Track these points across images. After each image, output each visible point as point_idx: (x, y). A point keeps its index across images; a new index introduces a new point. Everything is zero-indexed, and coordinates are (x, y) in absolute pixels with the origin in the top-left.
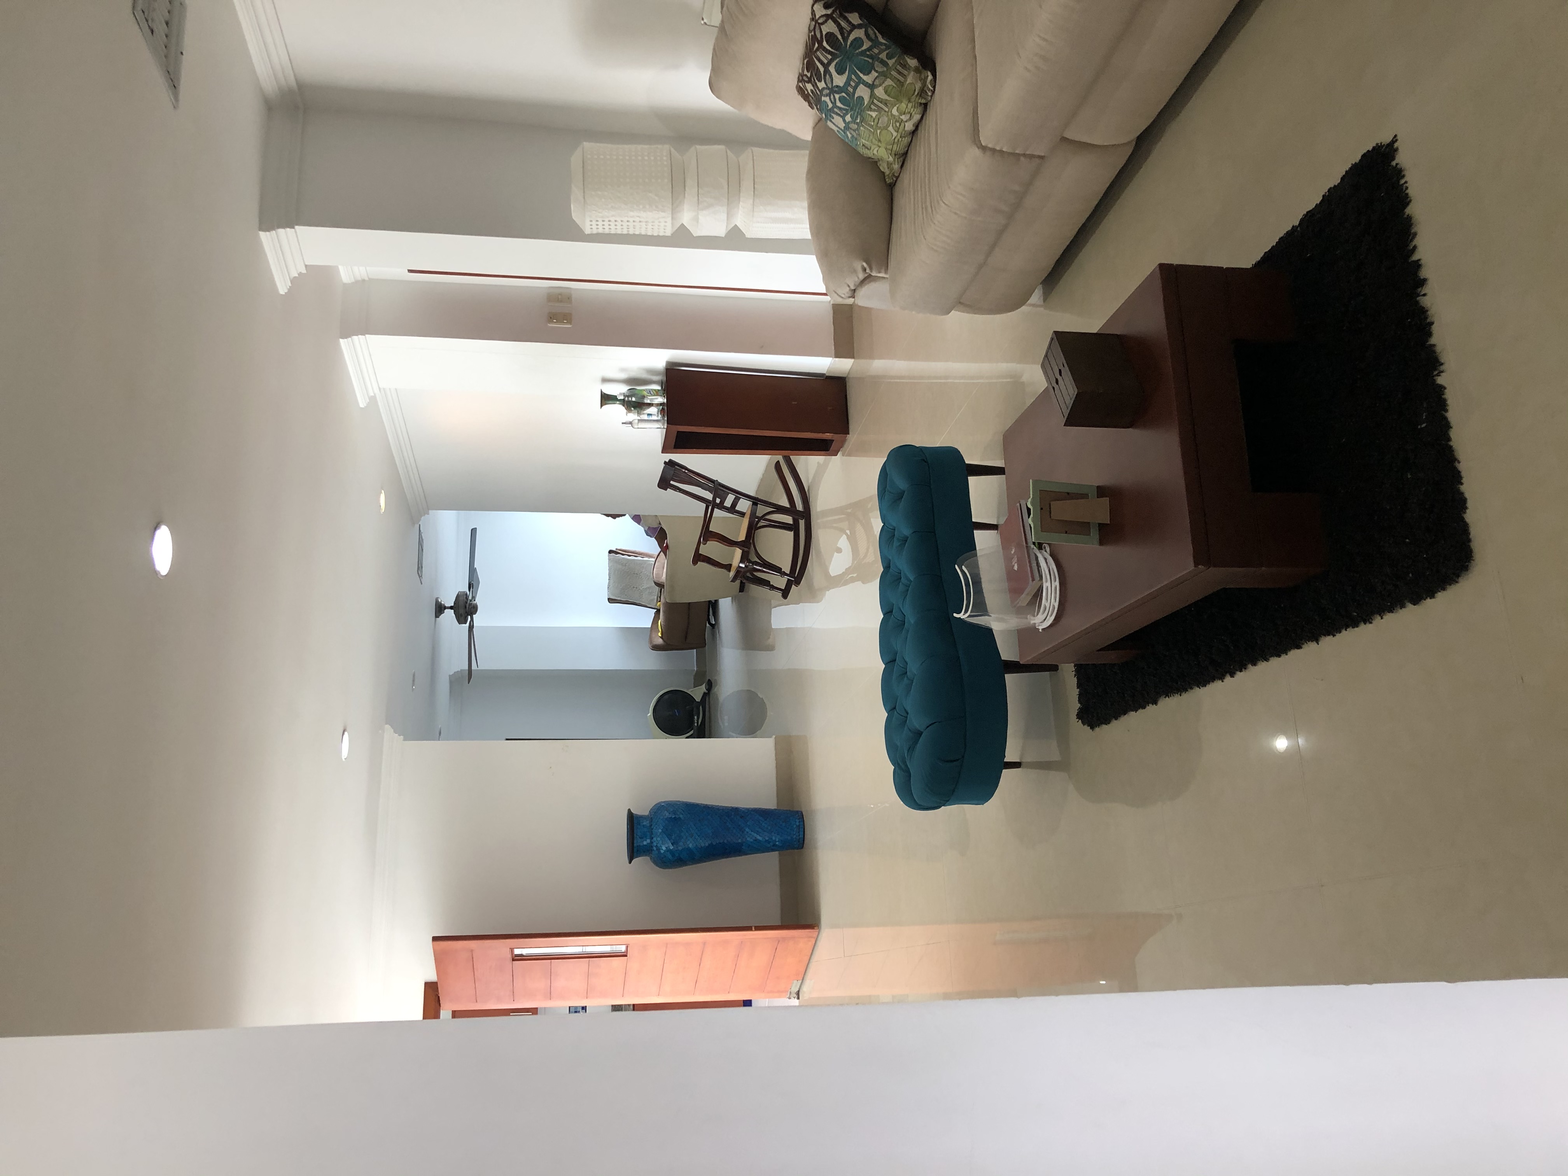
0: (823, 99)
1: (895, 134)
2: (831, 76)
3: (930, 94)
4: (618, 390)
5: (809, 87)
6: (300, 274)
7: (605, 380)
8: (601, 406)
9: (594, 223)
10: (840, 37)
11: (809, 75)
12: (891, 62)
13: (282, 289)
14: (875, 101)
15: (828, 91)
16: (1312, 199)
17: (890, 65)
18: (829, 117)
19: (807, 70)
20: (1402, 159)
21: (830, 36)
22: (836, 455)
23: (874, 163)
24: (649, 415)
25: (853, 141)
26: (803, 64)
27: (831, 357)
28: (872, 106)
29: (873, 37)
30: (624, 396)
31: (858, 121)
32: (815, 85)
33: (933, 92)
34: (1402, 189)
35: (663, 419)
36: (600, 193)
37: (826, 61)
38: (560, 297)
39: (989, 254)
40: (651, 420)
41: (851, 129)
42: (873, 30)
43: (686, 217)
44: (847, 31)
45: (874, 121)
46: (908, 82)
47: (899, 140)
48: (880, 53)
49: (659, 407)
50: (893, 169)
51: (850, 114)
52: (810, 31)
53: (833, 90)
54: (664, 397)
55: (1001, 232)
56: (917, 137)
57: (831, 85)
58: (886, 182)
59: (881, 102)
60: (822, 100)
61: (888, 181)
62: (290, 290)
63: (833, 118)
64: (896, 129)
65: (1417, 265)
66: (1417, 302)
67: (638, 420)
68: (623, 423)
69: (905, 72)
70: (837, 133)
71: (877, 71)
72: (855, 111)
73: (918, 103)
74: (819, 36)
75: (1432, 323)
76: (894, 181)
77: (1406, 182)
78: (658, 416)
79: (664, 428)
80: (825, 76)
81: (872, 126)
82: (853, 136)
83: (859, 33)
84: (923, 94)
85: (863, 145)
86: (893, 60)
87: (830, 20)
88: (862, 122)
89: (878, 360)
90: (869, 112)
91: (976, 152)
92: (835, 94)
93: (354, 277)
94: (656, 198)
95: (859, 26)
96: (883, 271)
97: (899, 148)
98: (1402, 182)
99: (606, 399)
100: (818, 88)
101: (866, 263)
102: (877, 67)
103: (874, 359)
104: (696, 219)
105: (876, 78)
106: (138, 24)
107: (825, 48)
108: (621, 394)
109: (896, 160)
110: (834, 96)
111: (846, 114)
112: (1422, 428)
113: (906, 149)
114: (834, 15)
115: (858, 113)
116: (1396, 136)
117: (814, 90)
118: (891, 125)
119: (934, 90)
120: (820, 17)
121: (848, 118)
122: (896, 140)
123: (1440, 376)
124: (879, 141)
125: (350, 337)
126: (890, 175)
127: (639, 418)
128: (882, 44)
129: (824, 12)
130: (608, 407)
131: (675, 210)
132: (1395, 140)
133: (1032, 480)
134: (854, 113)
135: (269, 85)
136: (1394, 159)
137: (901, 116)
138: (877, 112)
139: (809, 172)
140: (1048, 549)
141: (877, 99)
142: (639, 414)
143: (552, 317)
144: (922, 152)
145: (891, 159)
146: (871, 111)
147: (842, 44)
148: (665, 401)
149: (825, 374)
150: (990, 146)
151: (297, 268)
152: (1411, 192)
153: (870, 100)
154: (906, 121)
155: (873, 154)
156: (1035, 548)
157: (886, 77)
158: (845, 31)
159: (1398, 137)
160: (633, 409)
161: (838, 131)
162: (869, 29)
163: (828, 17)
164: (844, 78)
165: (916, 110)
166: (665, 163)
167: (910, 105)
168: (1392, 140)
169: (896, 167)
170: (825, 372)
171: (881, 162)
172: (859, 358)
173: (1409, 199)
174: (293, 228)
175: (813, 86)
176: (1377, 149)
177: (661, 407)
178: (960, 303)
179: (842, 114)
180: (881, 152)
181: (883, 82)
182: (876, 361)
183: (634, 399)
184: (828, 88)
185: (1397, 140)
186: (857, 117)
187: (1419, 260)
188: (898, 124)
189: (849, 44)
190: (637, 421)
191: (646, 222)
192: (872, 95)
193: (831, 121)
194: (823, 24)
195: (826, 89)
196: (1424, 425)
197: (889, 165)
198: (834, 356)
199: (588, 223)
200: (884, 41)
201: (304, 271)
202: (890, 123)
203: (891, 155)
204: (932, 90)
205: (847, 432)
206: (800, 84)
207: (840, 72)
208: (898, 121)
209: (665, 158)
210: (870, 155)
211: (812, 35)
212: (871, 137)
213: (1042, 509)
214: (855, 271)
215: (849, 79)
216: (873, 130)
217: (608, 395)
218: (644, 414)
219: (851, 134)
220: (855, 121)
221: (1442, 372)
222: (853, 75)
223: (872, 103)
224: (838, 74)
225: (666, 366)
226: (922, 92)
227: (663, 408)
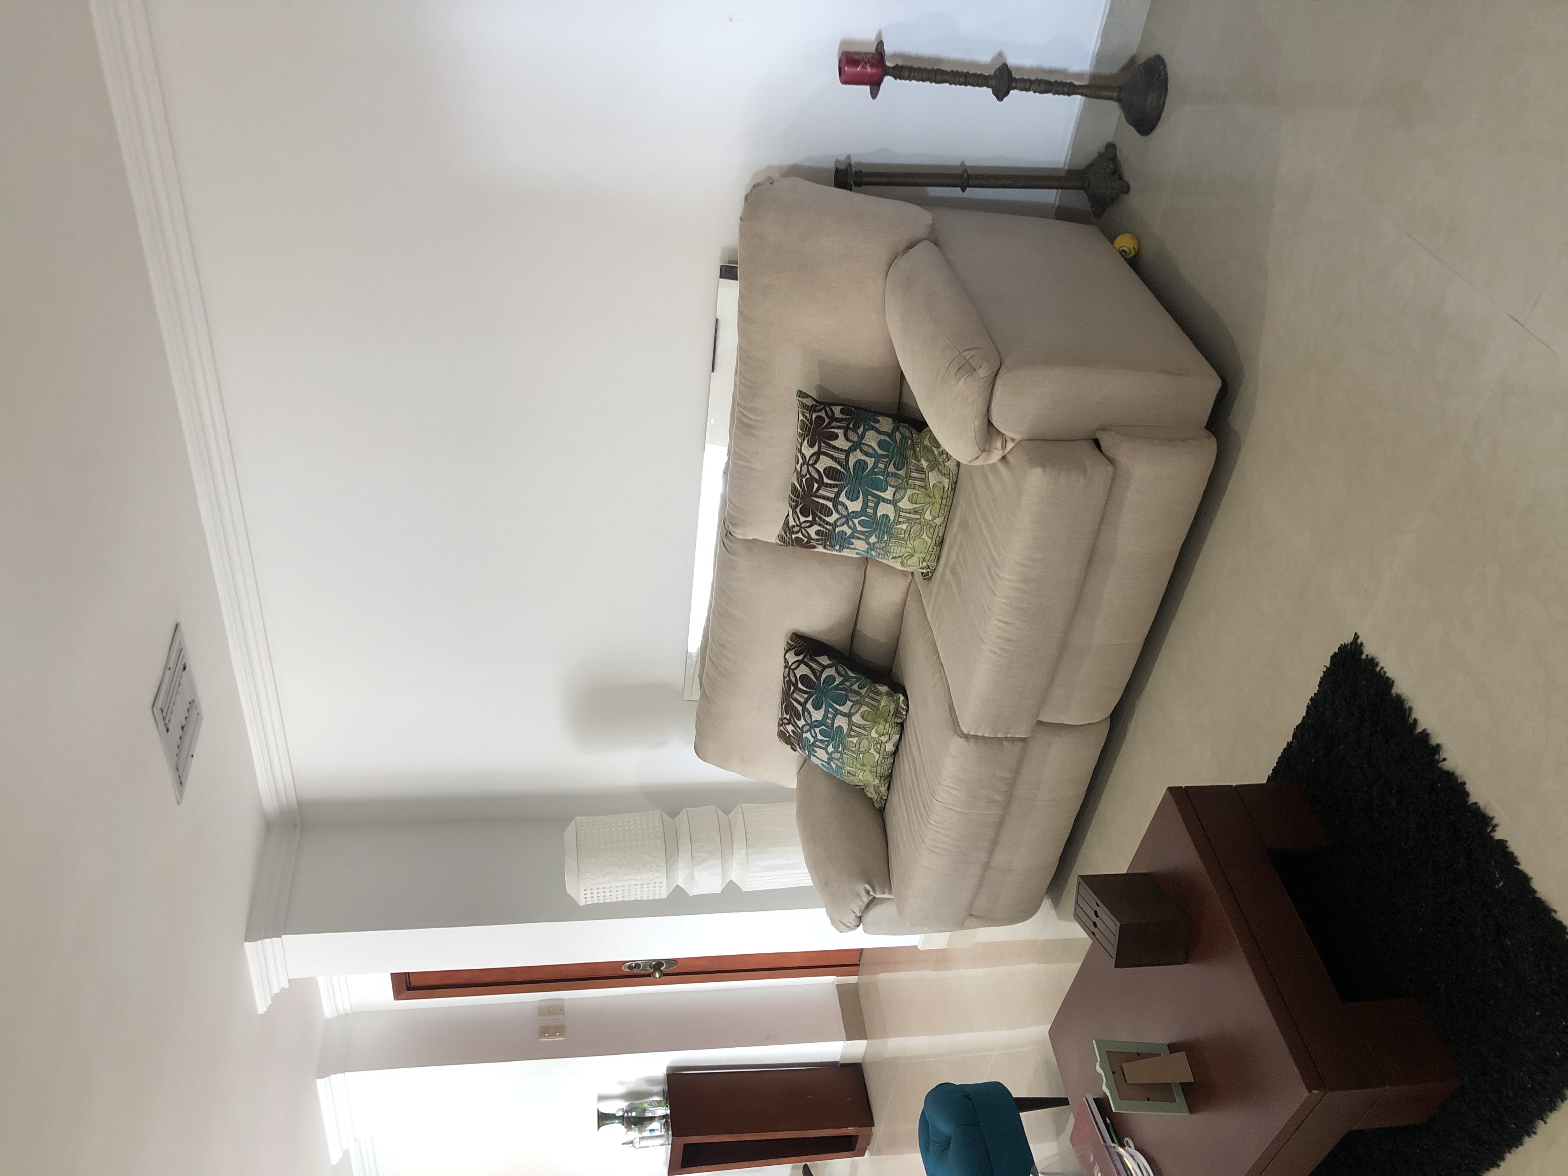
0: (804, 735)
1: (877, 756)
2: (809, 713)
3: (904, 713)
4: (616, 1107)
5: (790, 728)
6: (282, 990)
7: (601, 1098)
8: (599, 1127)
9: (589, 892)
10: (813, 677)
11: (788, 717)
12: (863, 691)
13: (261, 1009)
14: (854, 728)
15: (808, 727)
16: (1297, 714)
17: (863, 694)
18: (812, 752)
19: (786, 713)
20: (1369, 650)
21: (804, 679)
22: (863, 1155)
23: (860, 791)
24: (651, 1130)
25: (837, 770)
26: (782, 708)
27: (842, 1040)
28: (851, 732)
29: (843, 673)
30: (623, 1111)
31: (840, 749)
32: (795, 725)
33: (907, 711)
34: (1381, 675)
35: (668, 1134)
36: (593, 860)
37: (803, 701)
38: (551, 1009)
39: (991, 852)
40: (654, 1137)
41: (834, 758)
42: (842, 667)
43: (681, 878)
44: (819, 671)
45: (855, 747)
46: (882, 705)
47: (882, 761)
48: (852, 685)
49: (661, 1121)
50: (881, 792)
51: (831, 745)
52: (785, 677)
53: (813, 725)
54: (667, 1107)
55: (1000, 824)
56: (899, 756)
57: (810, 720)
58: (875, 808)
59: (859, 728)
60: (804, 737)
61: (877, 806)
62: (270, 1008)
63: (816, 752)
64: (878, 751)
65: (1425, 735)
66: (1440, 769)
67: (640, 1138)
68: (623, 1144)
69: (878, 698)
70: (822, 767)
71: (851, 701)
72: (836, 740)
73: (894, 723)
74: (793, 680)
75: (1464, 783)
76: (883, 805)
77: (1382, 668)
78: (661, 1131)
79: (669, 1144)
80: (803, 714)
81: (854, 752)
82: (837, 766)
83: (831, 672)
84: (897, 714)
85: (848, 772)
86: (865, 689)
87: (802, 665)
88: (844, 750)
89: (893, 1039)
90: (850, 739)
91: (961, 741)
92: (815, 729)
93: (337, 1010)
94: (650, 858)
95: (829, 666)
96: (886, 891)
97: (883, 770)
98: (1378, 669)
99: (604, 1118)
100: (798, 726)
101: (870, 886)
102: (851, 697)
103: (889, 1038)
104: (691, 876)
105: (851, 707)
106: (156, 720)
107: (800, 689)
108: (619, 1110)
109: (882, 781)
110: (814, 730)
111: (827, 746)
112: (1499, 888)
113: (890, 771)
114: (805, 660)
115: (839, 741)
116: (1356, 634)
117: (795, 730)
118: (872, 747)
119: (908, 707)
120: (793, 663)
121: (830, 749)
122: (879, 761)
123: (1495, 831)
124: (864, 765)
125: (328, 1076)
126: (878, 800)
127: (640, 1136)
128: (853, 678)
129: (797, 658)
130: (608, 1128)
131: (670, 865)
132: (1356, 637)
133: (1095, 1040)
134: (835, 742)
135: (270, 803)
136: (1362, 653)
137: (881, 737)
138: (857, 737)
139: (798, 812)
140: (1131, 1144)
141: (856, 725)
142: (640, 1131)
143: (544, 1031)
144: (907, 767)
145: (877, 781)
146: (851, 737)
147: (816, 683)
148: (668, 1112)
149: (837, 1062)
150: (972, 733)
151: (280, 983)
152: (1389, 674)
153: (848, 728)
154: (886, 742)
155: (859, 780)
156: (1116, 1145)
157: (861, 705)
158: (816, 671)
159: (1359, 634)
160: (633, 1126)
161: (822, 764)
162: (839, 666)
163: (799, 662)
164: (822, 711)
165: (893, 729)
166: (657, 825)
167: (887, 725)
168: (1354, 638)
169: (883, 789)
170: (838, 1060)
171: (867, 789)
172: (872, 1038)
173: (1391, 681)
174: (280, 937)
175: (793, 726)
176: (1343, 648)
177: (664, 1120)
178: (971, 915)
179: (824, 747)
180: (866, 777)
181: (859, 709)
182: (890, 1039)
183: (634, 1114)
184: (807, 724)
185: (1358, 637)
186: (839, 745)
187: (1424, 730)
188: (879, 746)
189: (822, 682)
190: (638, 1139)
191: (641, 884)
192: (850, 723)
193: (814, 756)
194: (795, 669)
195: (806, 725)
196: (1501, 884)
197: (876, 788)
198: (845, 1039)
199: (582, 896)
200: (854, 675)
201: (287, 986)
202: (871, 746)
203: (876, 777)
204: (906, 709)
205: (871, 1124)
206: (782, 728)
207: (817, 707)
208: (878, 743)
209: (656, 820)
210: (856, 782)
211: (787, 680)
212: (855, 763)
213: (1114, 1073)
214: (858, 895)
215: (827, 712)
216: (855, 756)
217: (605, 1114)
218: (645, 1131)
219: (835, 763)
220: (837, 750)
221: (1496, 825)
222: (830, 708)
223: (851, 730)
224: (816, 709)
225: (667, 1071)
226: (897, 713)
227: (666, 1121)
